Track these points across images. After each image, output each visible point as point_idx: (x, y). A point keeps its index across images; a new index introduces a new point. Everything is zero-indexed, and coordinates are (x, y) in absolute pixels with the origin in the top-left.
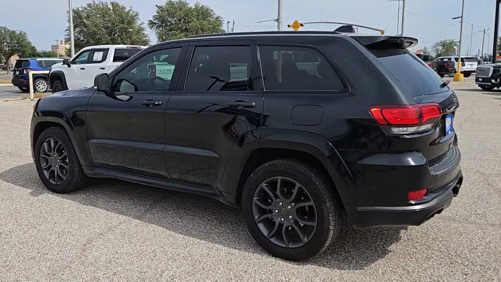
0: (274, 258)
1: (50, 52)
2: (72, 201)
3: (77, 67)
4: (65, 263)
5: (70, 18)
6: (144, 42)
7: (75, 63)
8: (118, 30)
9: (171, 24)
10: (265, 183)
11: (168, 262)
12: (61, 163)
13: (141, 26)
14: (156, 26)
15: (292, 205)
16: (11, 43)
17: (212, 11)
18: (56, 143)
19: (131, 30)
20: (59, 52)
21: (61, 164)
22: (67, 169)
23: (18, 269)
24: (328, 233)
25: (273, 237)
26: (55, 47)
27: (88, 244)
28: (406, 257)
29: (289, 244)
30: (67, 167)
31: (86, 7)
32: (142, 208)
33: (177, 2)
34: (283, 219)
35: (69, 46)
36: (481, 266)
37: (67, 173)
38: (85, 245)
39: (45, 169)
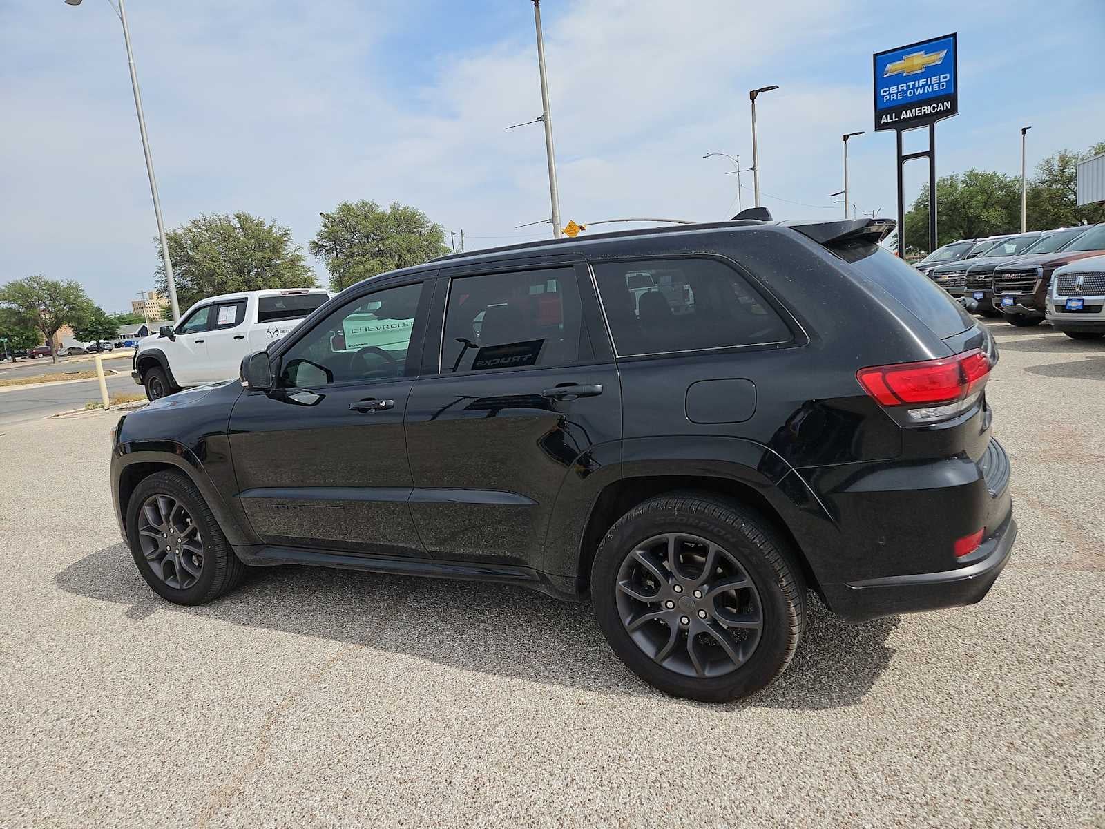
0: (675, 700)
1: (131, 315)
2: (219, 621)
3: (187, 339)
4: (229, 781)
5: (162, 251)
6: (305, 280)
7: (185, 332)
8: (254, 264)
9: (353, 244)
10: (640, 549)
11: (457, 745)
12: (185, 544)
13: (296, 252)
14: (324, 252)
15: (704, 591)
16: (53, 306)
17: (423, 216)
18: (170, 504)
19: (279, 262)
20: (149, 313)
21: (185, 547)
22: (199, 556)
23: (121, 815)
24: (789, 641)
25: (667, 658)
26: (140, 305)
27: (272, 723)
28: (929, 661)
29: (704, 670)
30: (200, 552)
31: (190, 228)
32: (370, 617)
33: (357, 205)
34: (685, 620)
35: (167, 301)
36: (1076, 659)
37: (200, 562)
38: (266, 728)
39: (153, 560)
